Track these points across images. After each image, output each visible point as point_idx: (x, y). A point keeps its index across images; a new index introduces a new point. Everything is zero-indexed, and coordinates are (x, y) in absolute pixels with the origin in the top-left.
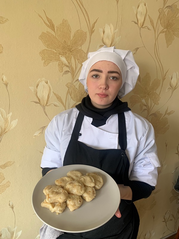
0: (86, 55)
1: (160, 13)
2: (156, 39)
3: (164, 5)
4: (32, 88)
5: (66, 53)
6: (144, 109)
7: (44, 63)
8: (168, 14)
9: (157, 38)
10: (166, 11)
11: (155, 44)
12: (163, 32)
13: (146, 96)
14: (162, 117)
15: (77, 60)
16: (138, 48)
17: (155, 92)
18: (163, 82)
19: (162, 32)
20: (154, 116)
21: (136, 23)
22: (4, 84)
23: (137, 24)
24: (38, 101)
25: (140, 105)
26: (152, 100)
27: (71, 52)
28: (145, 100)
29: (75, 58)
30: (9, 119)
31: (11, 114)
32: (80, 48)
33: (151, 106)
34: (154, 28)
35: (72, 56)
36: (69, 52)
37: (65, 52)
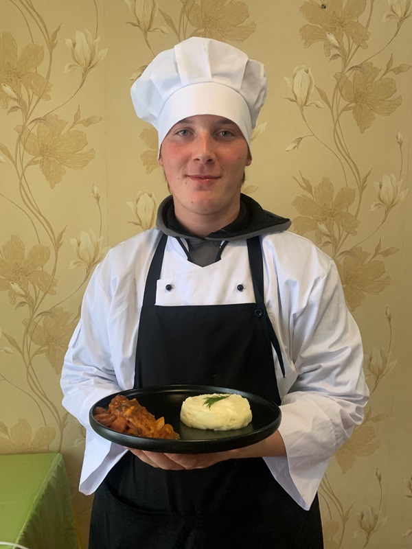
1: (339, 81)
2: (336, 122)
3: (345, 66)
4: (131, 204)
6: (326, 243)
7: (148, 168)
8: (354, 79)
9: (338, 120)
10: (350, 76)
11: (335, 129)
12: (349, 109)
13: (326, 218)
14: (368, 260)
16: (301, 138)
17: (346, 211)
18: (361, 193)
19: (346, 109)
20: (349, 256)
21: (292, 101)
23: (294, 100)
24: (138, 222)
25: (316, 235)
26: (341, 227)
28: (326, 225)
33: (340, 238)
34: (328, 104)
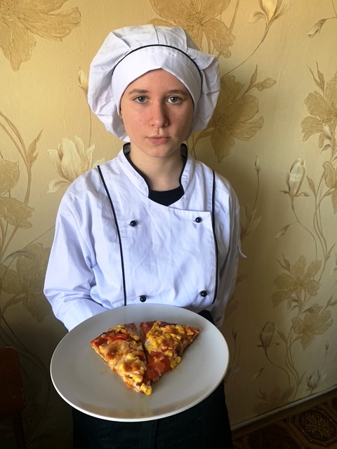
0: (228, 32)
5: (193, 26)
15: (211, 42)
22: (82, 88)
27: (202, 25)
29: (208, 38)
30: (90, 157)
31: (93, 147)
32: (218, 18)
35: (204, 35)
36: (198, 26)
37: (191, 24)
